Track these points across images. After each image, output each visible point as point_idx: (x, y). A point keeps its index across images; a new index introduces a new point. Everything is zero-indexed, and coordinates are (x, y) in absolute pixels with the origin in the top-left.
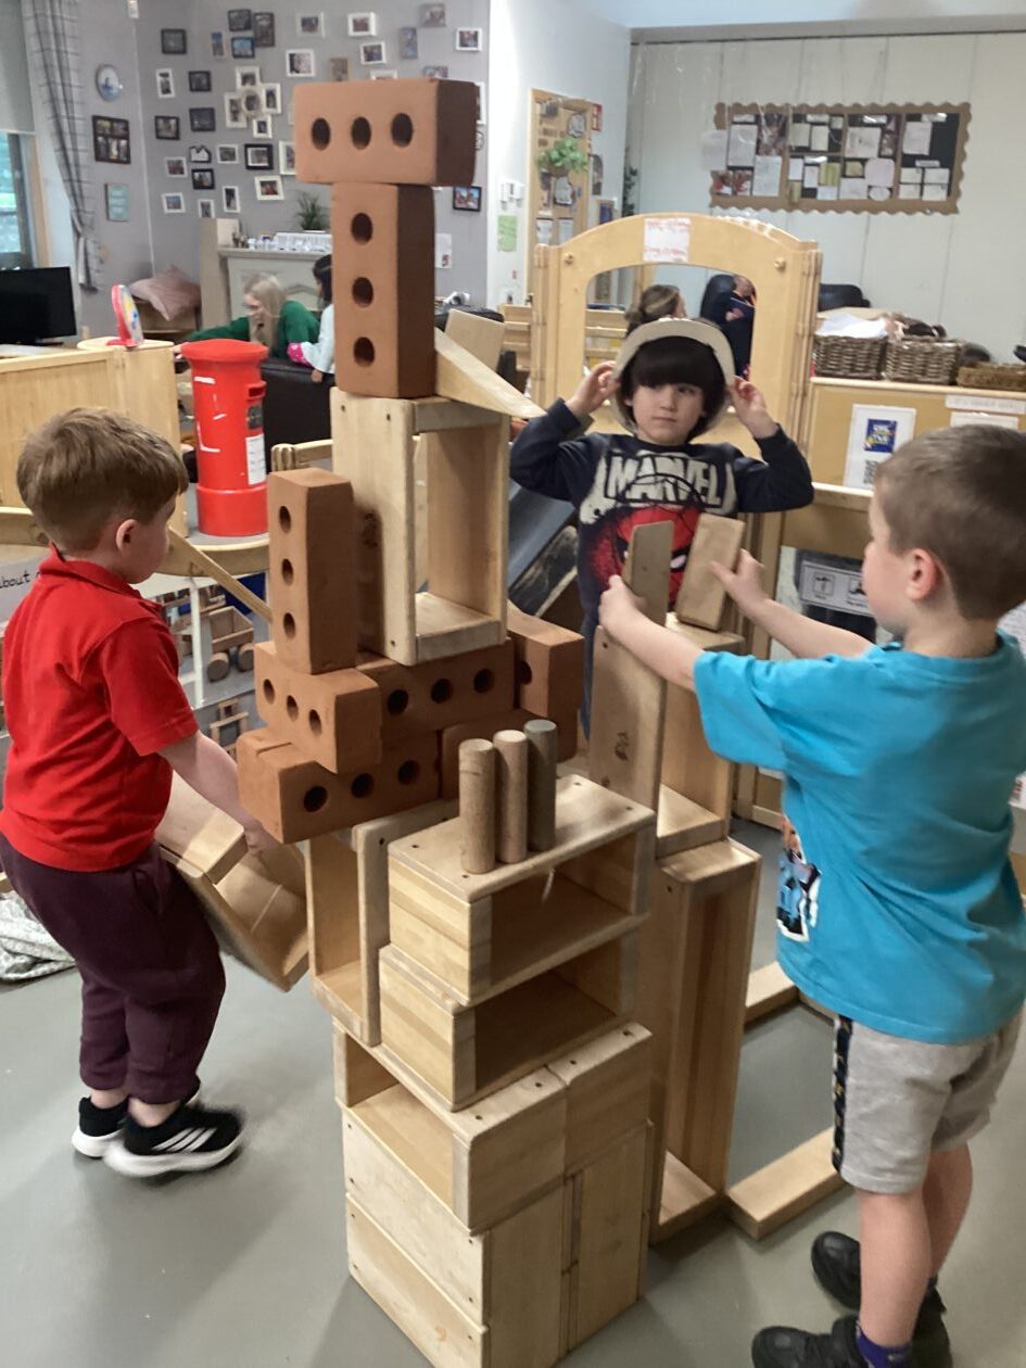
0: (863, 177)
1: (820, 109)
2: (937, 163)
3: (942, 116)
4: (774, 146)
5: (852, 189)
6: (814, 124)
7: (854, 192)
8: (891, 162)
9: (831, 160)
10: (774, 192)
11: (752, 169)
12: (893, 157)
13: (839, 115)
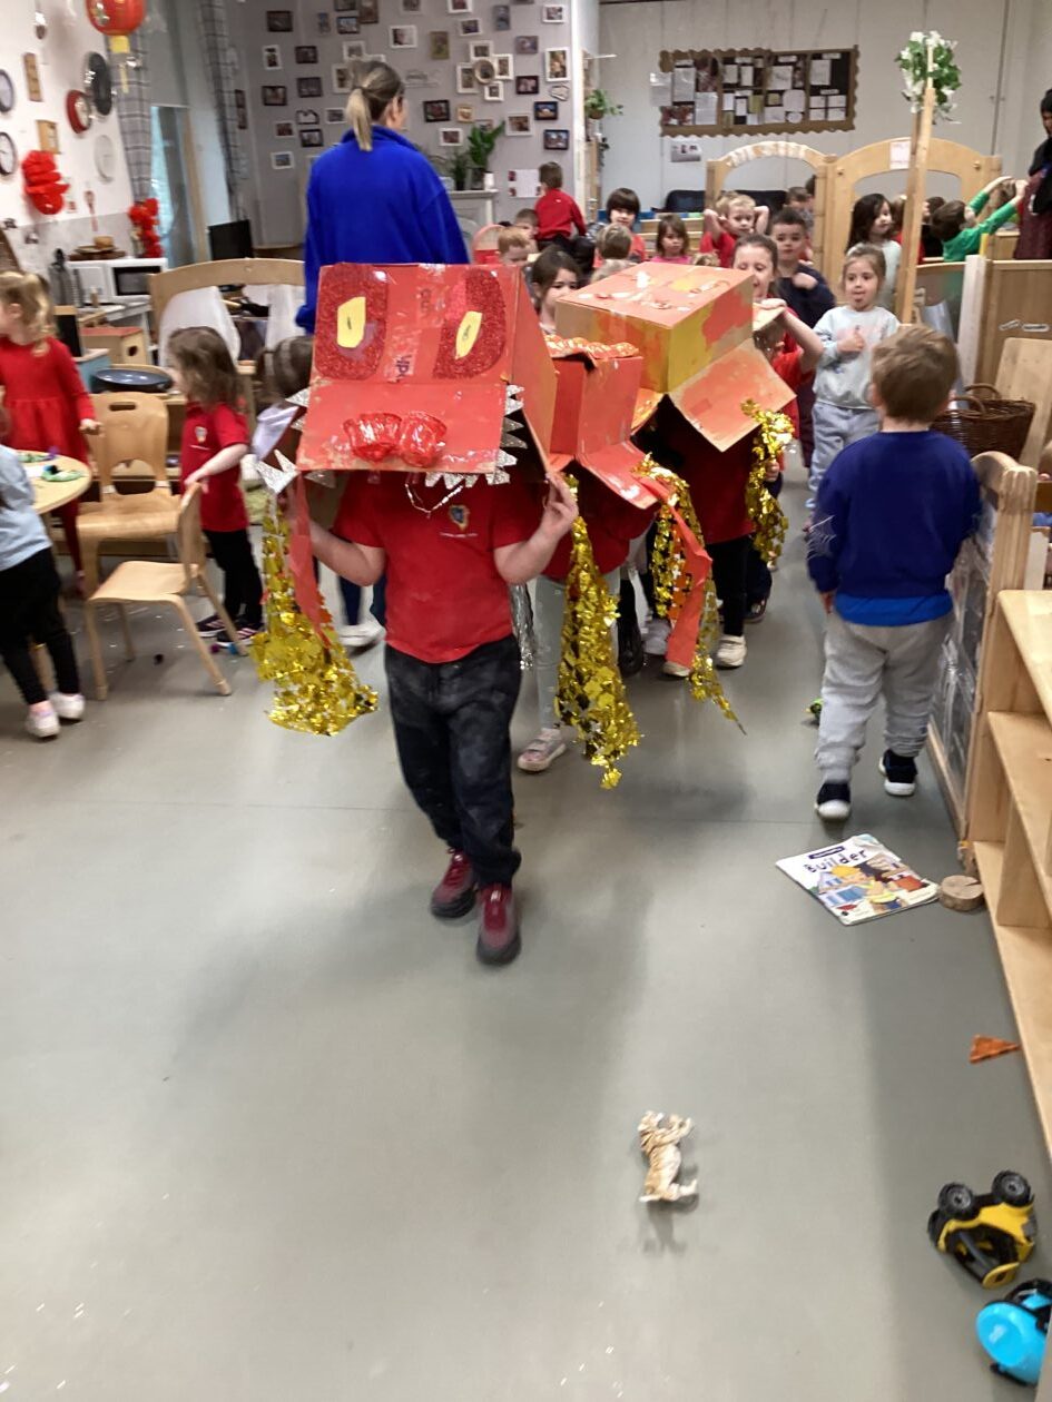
0: (780, 105)
1: (745, 52)
2: (836, 91)
3: (837, 56)
4: (709, 83)
5: (773, 115)
6: (741, 65)
8: (802, 92)
9: (756, 93)
10: (713, 122)
11: (692, 103)
12: (802, 88)
13: (760, 57)
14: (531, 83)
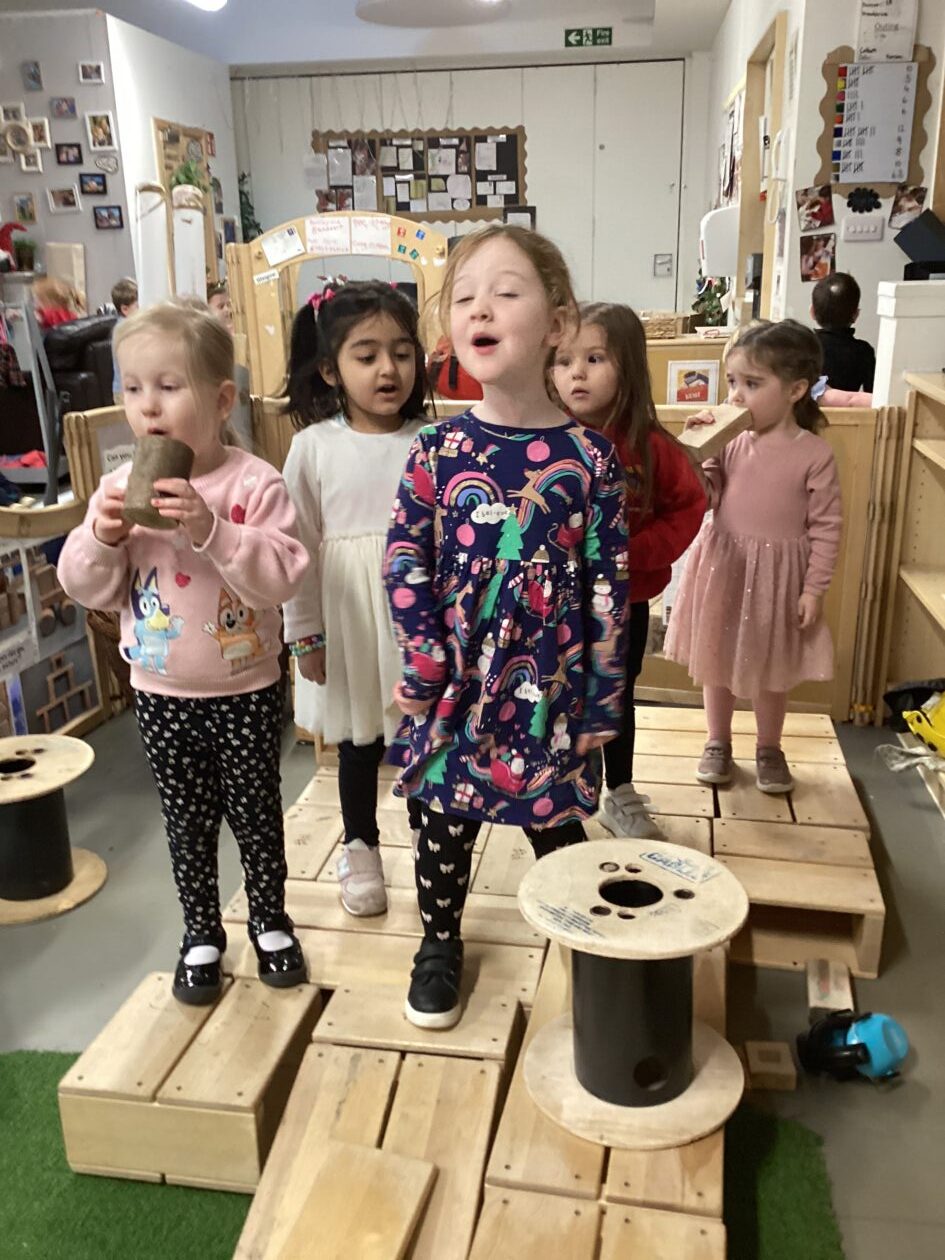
0: (446, 191)
1: (403, 134)
2: (505, 177)
3: (503, 138)
4: (368, 166)
5: (438, 202)
6: (399, 147)
7: (440, 204)
8: (467, 177)
9: (417, 177)
10: (373, 207)
11: (351, 187)
12: (468, 173)
13: (419, 139)
14: (74, 152)
